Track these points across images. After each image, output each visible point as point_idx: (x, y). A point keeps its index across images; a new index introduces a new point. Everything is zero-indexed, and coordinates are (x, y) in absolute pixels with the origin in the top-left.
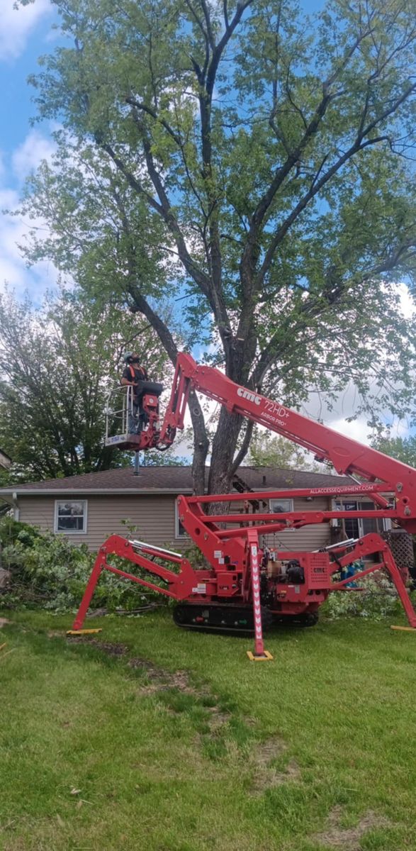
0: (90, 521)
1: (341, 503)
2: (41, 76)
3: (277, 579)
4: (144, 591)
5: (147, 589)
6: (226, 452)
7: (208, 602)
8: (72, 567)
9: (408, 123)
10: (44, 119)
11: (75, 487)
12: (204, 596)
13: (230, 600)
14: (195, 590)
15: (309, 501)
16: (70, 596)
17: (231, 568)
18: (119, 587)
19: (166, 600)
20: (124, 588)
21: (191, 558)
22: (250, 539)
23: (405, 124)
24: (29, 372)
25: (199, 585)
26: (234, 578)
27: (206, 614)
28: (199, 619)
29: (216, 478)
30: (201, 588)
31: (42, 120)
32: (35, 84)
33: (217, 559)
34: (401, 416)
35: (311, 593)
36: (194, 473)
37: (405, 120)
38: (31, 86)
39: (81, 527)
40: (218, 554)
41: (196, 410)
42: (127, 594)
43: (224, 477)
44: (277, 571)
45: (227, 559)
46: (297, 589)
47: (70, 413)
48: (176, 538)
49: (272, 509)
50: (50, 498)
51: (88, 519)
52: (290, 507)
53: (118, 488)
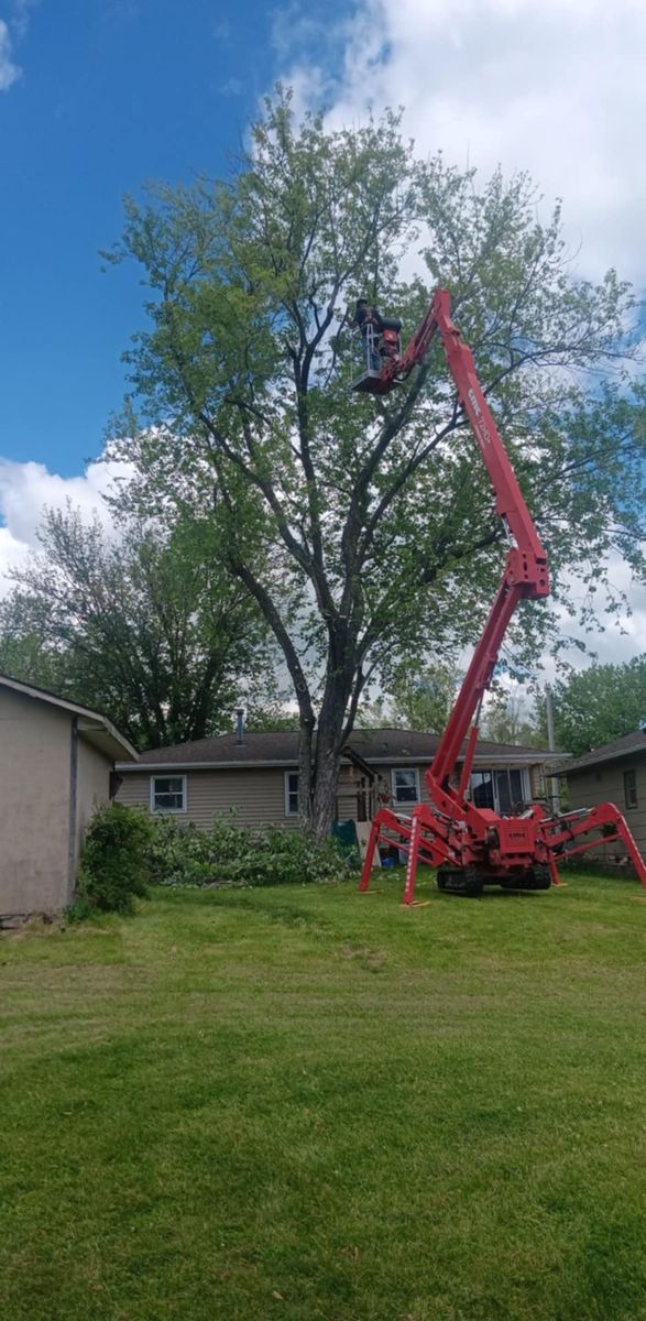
0: (190, 798)
2: (135, 353)
11: (173, 761)
24: (101, 611)
29: (322, 755)
32: (128, 360)
34: (521, 681)
39: (180, 806)
41: (301, 686)
47: (154, 663)
48: (287, 814)
49: (394, 781)
50: (146, 774)
51: (188, 796)
52: (414, 777)
53: (221, 761)
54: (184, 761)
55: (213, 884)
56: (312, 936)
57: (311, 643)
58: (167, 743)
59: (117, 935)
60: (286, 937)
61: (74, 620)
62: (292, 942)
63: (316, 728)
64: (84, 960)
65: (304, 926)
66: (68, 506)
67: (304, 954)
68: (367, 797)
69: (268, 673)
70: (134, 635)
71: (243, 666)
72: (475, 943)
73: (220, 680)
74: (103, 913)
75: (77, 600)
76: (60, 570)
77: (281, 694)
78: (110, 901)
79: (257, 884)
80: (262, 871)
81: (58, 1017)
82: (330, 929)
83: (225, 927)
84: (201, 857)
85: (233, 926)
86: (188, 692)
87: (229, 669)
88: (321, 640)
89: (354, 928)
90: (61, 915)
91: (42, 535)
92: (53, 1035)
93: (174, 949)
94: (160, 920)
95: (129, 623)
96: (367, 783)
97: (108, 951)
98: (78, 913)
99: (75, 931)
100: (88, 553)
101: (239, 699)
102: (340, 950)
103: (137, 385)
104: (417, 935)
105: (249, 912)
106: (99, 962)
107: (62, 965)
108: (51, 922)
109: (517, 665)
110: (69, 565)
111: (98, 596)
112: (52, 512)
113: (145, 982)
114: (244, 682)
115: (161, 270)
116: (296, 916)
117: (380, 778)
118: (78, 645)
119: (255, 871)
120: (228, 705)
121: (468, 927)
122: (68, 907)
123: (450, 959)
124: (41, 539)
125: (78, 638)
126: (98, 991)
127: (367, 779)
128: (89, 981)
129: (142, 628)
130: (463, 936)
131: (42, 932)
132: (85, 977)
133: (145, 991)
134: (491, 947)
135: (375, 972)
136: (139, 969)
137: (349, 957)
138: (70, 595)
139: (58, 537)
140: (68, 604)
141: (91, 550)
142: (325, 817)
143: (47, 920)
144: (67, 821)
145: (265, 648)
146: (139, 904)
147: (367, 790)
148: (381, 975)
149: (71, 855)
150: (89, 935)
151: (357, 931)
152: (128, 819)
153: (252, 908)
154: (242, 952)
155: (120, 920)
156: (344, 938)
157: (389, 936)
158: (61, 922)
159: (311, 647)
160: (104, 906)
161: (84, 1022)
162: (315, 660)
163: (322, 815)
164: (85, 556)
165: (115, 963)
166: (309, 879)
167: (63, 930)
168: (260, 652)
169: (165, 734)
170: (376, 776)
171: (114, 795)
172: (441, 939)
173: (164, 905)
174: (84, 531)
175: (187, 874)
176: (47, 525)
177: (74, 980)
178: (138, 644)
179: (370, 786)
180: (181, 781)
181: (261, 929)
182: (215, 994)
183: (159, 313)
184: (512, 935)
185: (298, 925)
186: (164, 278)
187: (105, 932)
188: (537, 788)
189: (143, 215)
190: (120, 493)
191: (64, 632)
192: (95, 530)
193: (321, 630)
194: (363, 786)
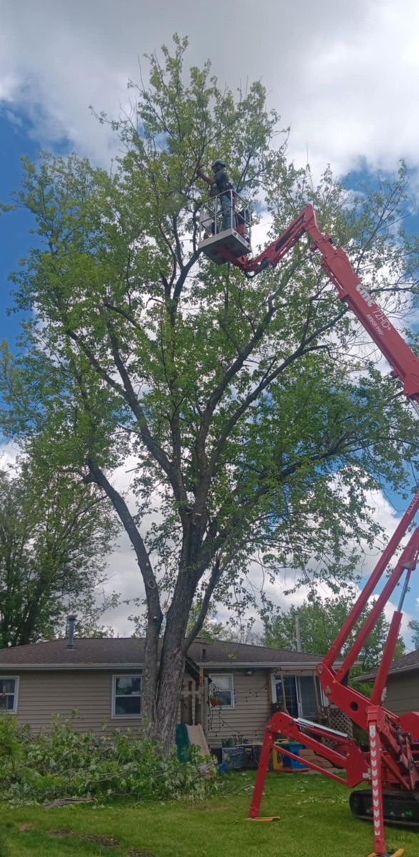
0: (21, 699)
1: (282, 676)
2: (21, 274)
6: (180, 626)
9: (342, 335)
10: (20, 310)
11: (9, 662)
15: (249, 675)
23: (340, 335)
29: (169, 654)
31: (18, 311)
32: (15, 280)
36: (147, 648)
37: (340, 332)
38: (11, 281)
39: (11, 707)
41: (151, 582)
43: (178, 652)
51: (19, 697)
53: (53, 662)
54: (18, 662)
55: (57, 801)
63: (164, 624)
68: (194, 701)
69: (88, 592)
71: (69, 585)
73: (48, 594)
77: (96, 611)
79: (107, 802)
80: (114, 784)
84: (42, 766)
86: (18, 607)
87: (56, 587)
96: (193, 687)
114: (66, 599)
119: (105, 785)
127: (194, 683)
142: (170, 721)
145: (87, 570)
163: (167, 718)
166: (166, 795)
168: (81, 574)
170: (207, 679)
175: (26, 788)
179: (197, 689)
180: (14, 682)
194: (190, 689)
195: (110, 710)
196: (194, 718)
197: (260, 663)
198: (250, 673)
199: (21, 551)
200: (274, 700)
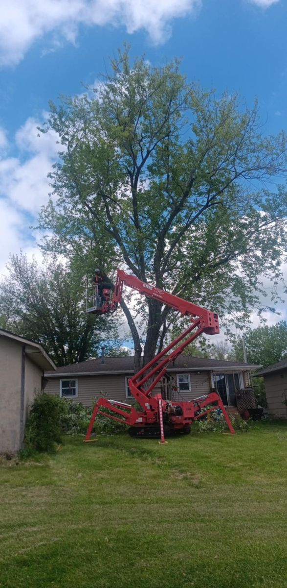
0: (79, 390)
2: (54, 173)
3: (172, 414)
4: (114, 424)
5: (115, 423)
7: (143, 426)
8: (78, 414)
11: (71, 372)
12: (141, 423)
13: (153, 424)
14: (137, 421)
16: (78, 428)
17: (153, 410)
18: (101, 423)
19: (124, 428)
20: (104, 423)
21: (135, 407)
22: (159, 397)
24: (36, 302)
25: (139, 418)
26: (154, 414)
27: (143, 431)
28: (140, 433)
30: (140, 420)
32: (51, 177)
33: (147, 407)
35: (186, 419)
36: (135, 360)
39: (74, 394)
40: (147, 404)
41: (135, 333)
42: (106, 426)
44: (172, 410)
45: (151, 407)
46: (180, 417)
47: (61, 326)
48: (127, 398)
49: (178, 380)
50: (58, 378)
51: (78, 389)
52: (188, 378)
53: (94, 371)
54: (76, 372)
56: (156, 465)
57: (139, 313)
58: (67, 364)
59: (48, 466)
60: (142, 466)
61: (23, 307)
62: (146, 470)
63: (142, 354)
64: (29, 483)
65: (150, 459)
66: (21, 254)
67: (154, 477)
68: (166, 388)
69: (114, 331)
70: (51, 313)
71: (103, 327)
72: (248, 467)
73: (92, 333)
74: (40, 453)
75: (25, 297)
76: (17, 283)
78: (43, 446)
81: (14, 526)
82: (164, 461)
83: (106, 460)
85: (110, 460)
86: (77, 340)
87: (96, 329)
88: (143, 311)
89: (178, 460)
90: (16, 455)
91: (9, 267)
92: (11, 541)
93: (80, 475)
94: (70, 456)
95: (49, 307)
97: (43, 476)
98: (26, 454)
99: (23, 464)
100: (30, 275)
101: (101, 342)
102: (173, 474)
103: (55, 189)
104: (215, 463)
105: (117, 451)
106: (38, 484)
107: (17, 486)
108: (10, 459)
109: (239, 321)
110: (21, 281)
111: (34, 294)
112: (13, 256)
113: (65, 498)
114: (103, 335)
115: (66, 137)
116: (143, 453)
117: (173, 378)
118: (25, 318)
120: (96, 345)
121: (241, 458)
122: (20, 450)
123: (237, 478)
124: (8, 269)
125: (25, 314)
126: (38, 504)
127: (166, 380)
128: (32, 497)
129: (55, 310)
130: (240, 464)
131: (6, 465)
132: (30, 495)
133: (66, 504)
134: (258, 469)
135: (197, 487)
136: (61, 488)
137: (180, 478)
138: (22, 294)
139: (16, 267)
140: (21, 299)
141: (31, 273)
143: (9, 458)
144: (20, 402)
145: (113, 318)
146: (58, 447)
147: (166, 384)
148: (202, 490)
149: (22, 421)
150: (32, 466)
151: (180, 462)
152: (52, 401)
153: (118, 448)
154: (119, 476)
155: (49, 457)
156: (174, 466)
157: (199, 464)
158: (16, 459)
159: (139, 315)
160: (40, 449)
161: (31, 529)
162: (140, 321)
164: (29, 276)
165: (47, 485)
167: (17, 464)
168: (110, 320)
169: (66, 359)
170: (171, 377)
171: (44, 388)
172: (228, 465)
173: (70, 447)
174: (28, 265)
176: (11, 262)
177: (24, 496)
178: (53, 317)
179: (168, 382)
180: (75, 381)
181: (126, 461)
182: (108, 505)
183: (65, 157)
184: (267, 462)
185: (146, 459)
186: (68, 140)
187: (40, 465)
188: (247, 382)
189: (58, 110)
190: (46, 243)
191: (18, 312)
192: (33, 264)
193: (143, 306)
194: (164, 383)
195: (125, 394)
196: (167, 397)
197: (204, 368)
198: (199, 373)
199: (75, 309)
200: (213, 387)
